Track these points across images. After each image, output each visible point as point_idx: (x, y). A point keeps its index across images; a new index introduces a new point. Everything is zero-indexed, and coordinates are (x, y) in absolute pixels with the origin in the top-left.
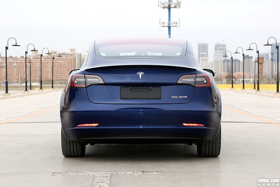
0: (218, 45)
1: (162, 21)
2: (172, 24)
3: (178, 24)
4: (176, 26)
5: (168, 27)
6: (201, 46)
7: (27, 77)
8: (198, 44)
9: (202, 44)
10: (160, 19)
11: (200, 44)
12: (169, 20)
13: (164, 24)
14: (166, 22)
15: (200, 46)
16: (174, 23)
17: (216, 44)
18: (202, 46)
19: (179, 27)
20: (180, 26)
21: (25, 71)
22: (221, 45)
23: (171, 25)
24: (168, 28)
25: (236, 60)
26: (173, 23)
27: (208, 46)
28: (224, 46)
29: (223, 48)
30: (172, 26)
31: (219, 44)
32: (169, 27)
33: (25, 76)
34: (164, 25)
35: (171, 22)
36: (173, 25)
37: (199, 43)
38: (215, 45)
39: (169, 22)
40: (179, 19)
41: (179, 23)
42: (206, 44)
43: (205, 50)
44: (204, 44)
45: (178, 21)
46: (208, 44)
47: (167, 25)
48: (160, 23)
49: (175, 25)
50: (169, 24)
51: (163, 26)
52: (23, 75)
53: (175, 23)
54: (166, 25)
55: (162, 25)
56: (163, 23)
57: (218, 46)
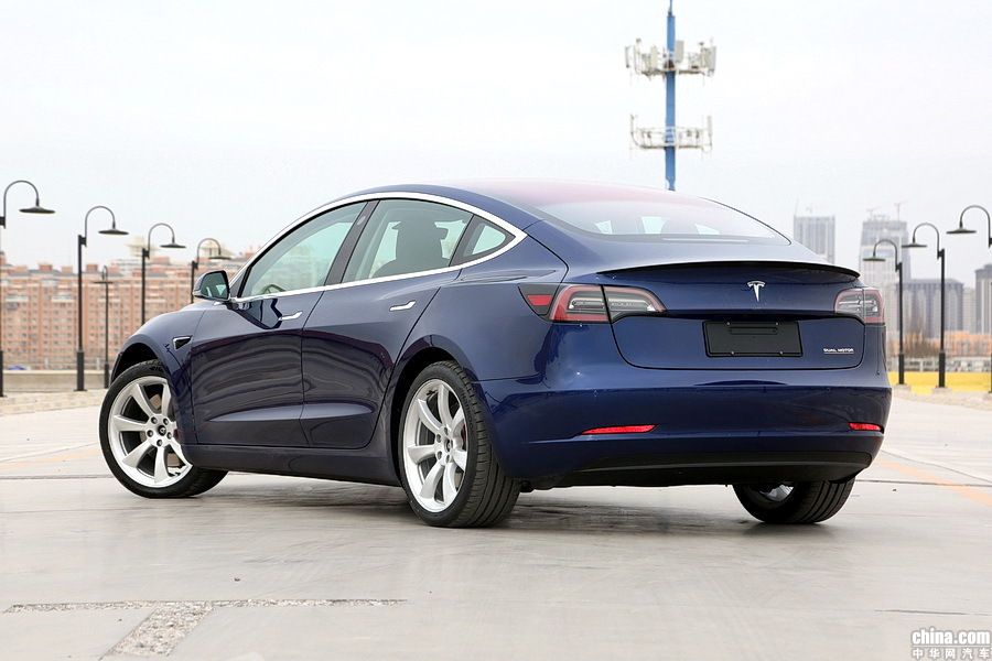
0: (876, 222)
1: (641, 127)
2: (681, 137)
3: (705, 138)
4: (696, 147)
5: (665, 148)
6: (805, 227)
7: (110, 347)
8: (795, 217)
9: (810, 219)
10: (633, 118)
11: (802, 219)
12: (670, 120)
13: (649, 136)
14: (656, 130)
15: (801, 226)
16: (689, 133)
17: (866, 220)
18: (809, 226)
19: (707, 148)
20: (711, 144)
21: (103, 323)
22: (887, 223)
23: (677, 142)
24: (663, 152)
25: (919, 285)
26: (685, 135)
27: (833, 227)
28: (898, 229)
29: (894, 234)
30: (680, 147)
31: (879, 219)
32: (670, 151)
33: (103, 346)
34: (648, 143)
35: (678, 131)
36: (685, 141)
37: (799, 215)
38: (865, 224)
39: (668, 131)
40: (709, 118)
41: (710, 135)
42: (827, 219)
43: (823, 245)
44: (818, 219)
45: (706, 126)
46: (834, 219)
47: (663, 143)
48: (632, 134)
49: (693, 140)
50: (669, 137)
51: (645, 147)
52: (92, 338)
53: (694, 135)
54: (658, 140)
55: (640, 143)
56: (646, 135)
57: (877, 229)
